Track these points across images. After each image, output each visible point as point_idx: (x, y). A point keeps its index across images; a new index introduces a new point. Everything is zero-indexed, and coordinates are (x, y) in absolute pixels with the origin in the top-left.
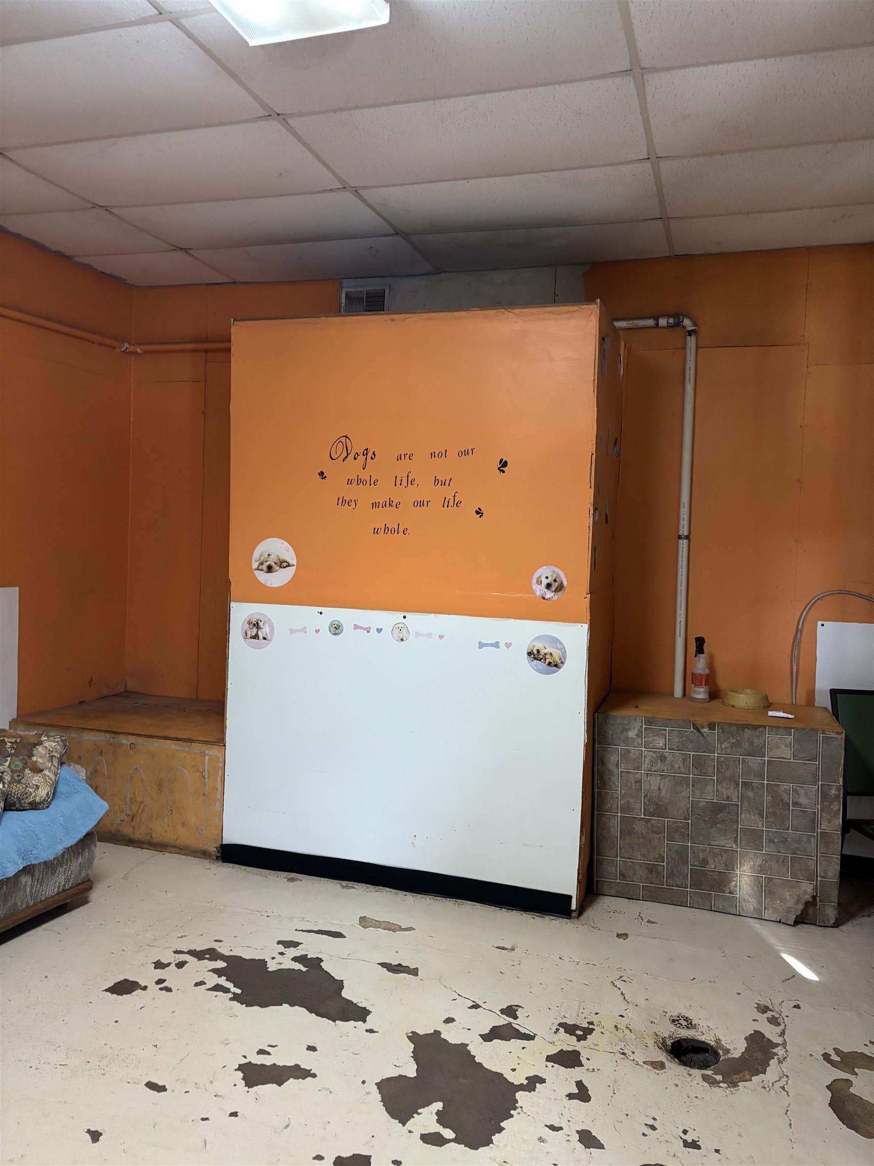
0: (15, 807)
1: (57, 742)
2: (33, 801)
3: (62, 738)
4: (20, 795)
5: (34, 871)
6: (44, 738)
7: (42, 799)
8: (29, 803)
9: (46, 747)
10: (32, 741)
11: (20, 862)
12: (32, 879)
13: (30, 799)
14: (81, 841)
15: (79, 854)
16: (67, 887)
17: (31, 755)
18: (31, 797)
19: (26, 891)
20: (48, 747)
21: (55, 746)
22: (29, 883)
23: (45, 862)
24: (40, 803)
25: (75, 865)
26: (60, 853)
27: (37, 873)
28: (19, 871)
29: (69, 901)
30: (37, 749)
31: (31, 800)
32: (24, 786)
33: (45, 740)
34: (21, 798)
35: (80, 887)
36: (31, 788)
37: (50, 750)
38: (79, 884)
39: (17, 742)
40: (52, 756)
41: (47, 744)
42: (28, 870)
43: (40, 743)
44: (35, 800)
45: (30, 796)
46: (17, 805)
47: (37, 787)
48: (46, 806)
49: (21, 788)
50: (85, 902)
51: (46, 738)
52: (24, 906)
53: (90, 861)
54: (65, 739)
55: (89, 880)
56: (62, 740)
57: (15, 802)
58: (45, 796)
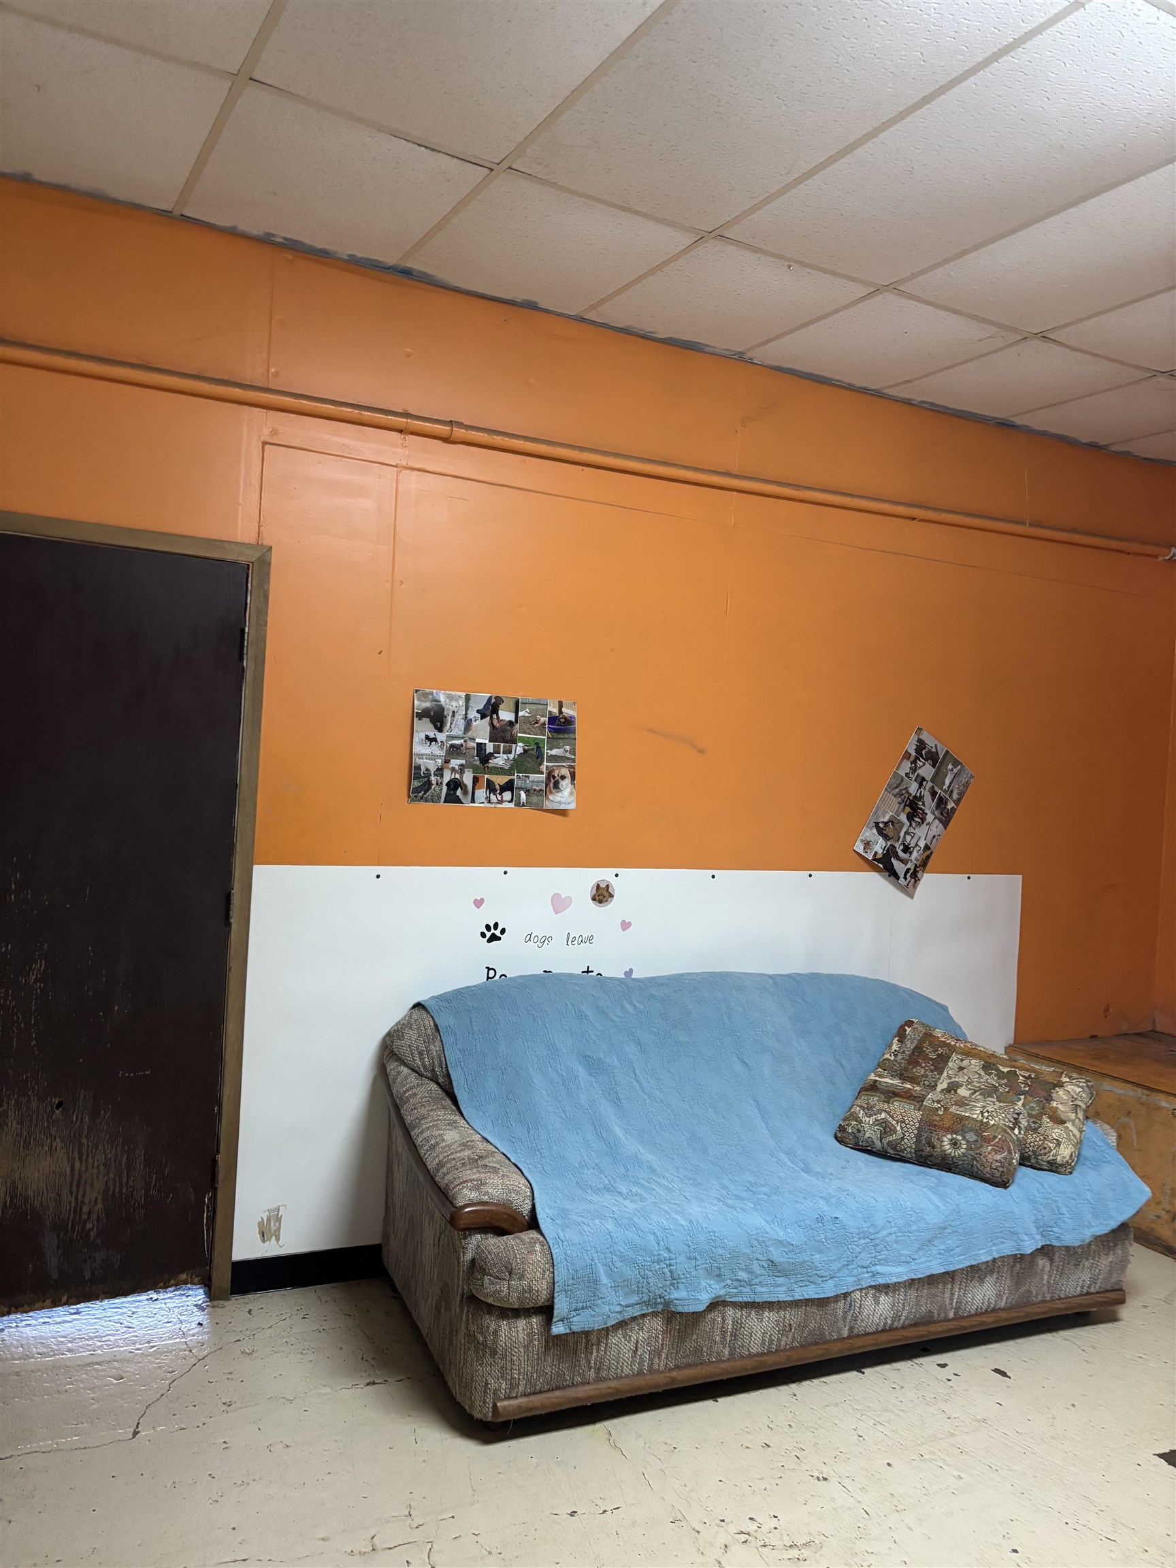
0: (1030, 1162)
1: (1081, 1087)
2: (1053, 1160)
3: (1089, 1083)
4: (1037, 1148)
5: (1053, 1255)
6: (1064, 1079)
7: (1064, 1161)
8: (1048, 1162)
9: (1068, 1091)
10: (1050, 1079)
11: (1038, 1237)
12: (1051, 1265)
13: (1049, 1156)
14: (1113, 1231)
15: (1109, 1247)
16: (1092, 1290)
17: (1049, 1099)
18: (1051, 1154)
19: (1042, 1279)
20: (1072, 1093)
21: (1080, 1092)
22: (1047, 1269)
23: (1067, 1247)
24: (1062, 1165)
25: (1105, 1262)
26: (1087, 1241)
27: (1056, 1258)
28: (1037, 1249)
29: (1095, 1309)
30: (1057, 1092)
31: (1051, 1158)
32: (1042, 1138)
33: (1066, 1082)
34: (1038, 1153)
35: (1110, 1295)
36: (1051, 1143)
37: (1073, 1097)
38: (1108, 1291)
39: (1031, 1078)
40: (1076, 1105)
41: (1069, 1088)
42: (1046, 1251)
43: (1061, 1085)
44: (1056, 1159)
45: (1049, 1152)
46: (1033, 1161)
47: (1058, 1144)
48: (1069, 1172)
49: (1038, 1139)
50: (1113, 1318)
51: (1067, 1080)
52: (1040, 1298)
53: (1124, 1263)
54: (1092, 1086)
55: (1120, 1290)
56: (1088, 1086)
57: (1030, 1156)
58: (1068, 1157)
